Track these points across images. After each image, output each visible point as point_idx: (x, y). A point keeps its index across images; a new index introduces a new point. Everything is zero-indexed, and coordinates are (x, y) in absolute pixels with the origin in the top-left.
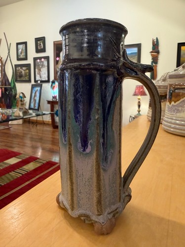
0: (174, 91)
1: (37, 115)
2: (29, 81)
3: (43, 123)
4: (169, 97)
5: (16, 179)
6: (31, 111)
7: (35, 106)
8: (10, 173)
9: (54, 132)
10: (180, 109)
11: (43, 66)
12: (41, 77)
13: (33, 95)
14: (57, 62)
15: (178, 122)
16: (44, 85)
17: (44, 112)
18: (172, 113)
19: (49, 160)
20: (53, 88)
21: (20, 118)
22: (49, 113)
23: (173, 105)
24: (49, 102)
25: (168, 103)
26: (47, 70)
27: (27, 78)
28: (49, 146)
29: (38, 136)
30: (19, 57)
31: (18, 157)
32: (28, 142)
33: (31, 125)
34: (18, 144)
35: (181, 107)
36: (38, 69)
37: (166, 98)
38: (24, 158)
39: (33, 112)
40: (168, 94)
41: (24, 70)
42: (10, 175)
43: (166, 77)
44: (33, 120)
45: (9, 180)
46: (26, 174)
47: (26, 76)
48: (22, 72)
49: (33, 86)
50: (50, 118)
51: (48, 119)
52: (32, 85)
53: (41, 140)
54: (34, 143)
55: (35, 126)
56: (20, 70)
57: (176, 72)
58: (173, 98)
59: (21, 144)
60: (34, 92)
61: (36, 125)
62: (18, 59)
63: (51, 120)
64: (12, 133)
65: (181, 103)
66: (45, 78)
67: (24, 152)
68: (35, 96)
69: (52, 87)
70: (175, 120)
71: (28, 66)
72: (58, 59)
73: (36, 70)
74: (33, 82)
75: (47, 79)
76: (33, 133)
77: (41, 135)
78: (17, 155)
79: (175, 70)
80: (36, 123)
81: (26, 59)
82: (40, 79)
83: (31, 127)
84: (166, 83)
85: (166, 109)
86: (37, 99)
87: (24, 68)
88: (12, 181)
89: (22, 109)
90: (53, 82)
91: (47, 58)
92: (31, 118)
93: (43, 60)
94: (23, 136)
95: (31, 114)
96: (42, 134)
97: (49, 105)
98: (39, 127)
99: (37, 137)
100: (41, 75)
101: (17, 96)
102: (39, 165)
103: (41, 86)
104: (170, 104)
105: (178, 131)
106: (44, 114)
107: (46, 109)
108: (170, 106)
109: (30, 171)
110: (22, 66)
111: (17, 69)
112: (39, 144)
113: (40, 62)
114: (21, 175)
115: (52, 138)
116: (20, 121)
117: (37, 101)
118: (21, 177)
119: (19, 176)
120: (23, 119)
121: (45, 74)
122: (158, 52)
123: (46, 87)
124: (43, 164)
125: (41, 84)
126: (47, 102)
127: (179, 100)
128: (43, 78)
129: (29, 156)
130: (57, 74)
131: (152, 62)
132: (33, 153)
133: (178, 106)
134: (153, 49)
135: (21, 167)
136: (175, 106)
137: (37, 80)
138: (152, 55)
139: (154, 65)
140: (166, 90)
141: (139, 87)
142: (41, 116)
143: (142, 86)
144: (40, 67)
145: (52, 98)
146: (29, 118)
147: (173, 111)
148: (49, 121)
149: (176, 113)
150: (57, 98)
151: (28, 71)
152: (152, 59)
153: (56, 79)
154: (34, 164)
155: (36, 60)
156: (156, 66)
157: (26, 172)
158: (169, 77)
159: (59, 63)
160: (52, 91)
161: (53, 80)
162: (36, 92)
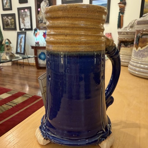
0: (141, 37)
1: (24, 58)
2: (15, 29)
3: (29, 65)
4: (136, 43)
5: (8, 110)
6: (16, 55)
7: (21, 51)
8: (3, 106)
9: (38, 72)
10: (146, 53)
11: (26, 15)
12: (25, 26)
13: (19, 41)
14: (38, 12)
15: (142, 66)
16: (28, 33)
17: (29, 56)
18: (138, 58)
19: (34, 95)
21: (7, 61)
22: (33, 56)
23: (139, 50)
24: (33, 47)
25: (134, 49)
26: (30, 19)
27: (13, 27)
28: (34, 83)
30: (5, 8)
31: (8, 92)
32: (17, 81)
33: (19, 67)
34: (9, 82)
35: (147, 51)
36: (22, 18)
37: (133, 44)
38: (14, 94)
40: (135, 40)
41: (10, 19)
42: (2, 107)
43: (133, 24)
44: (20, 62)
45: (2, 110)
46: (15, 106)
47: (12, 24)
48: (8, 21)
49: (19, 34)
50: (34, 60)
51: (32, 61)
52: (18, 33)
53: (27, 79)
54: (22, 82)
55: (22, 67)
56: (7, 19)
58: (140, 44)
59: (11, 82)
61: (23, 67)
62: (4, 9)
63: (35, 63)
64: (3, 73)
65: (146, 48)
66: (28, 26)
67: (14, 88)
68: (21, 42)
69: (35, 34)
71: (13, 15)
72: (39, 9)
73: (21, 19)
74: (18, 30)
75: (30, 27)
76: (21, 73)
77: (27, 74)
78: (8, 91)
80: (22, 65)
81: (11, 9)
82: (24, 27)
83: (19, 68)
84: (133, 30)
85: (133, 54)
86: (23, 44)
87: (10, 18)
88: (5, 112)
89: (9, 53)
90: (36, 30)
91: (30, 8)
92: (18, 61)
93: (26, 10)
94: (13, 76)
95: (18, 58)
96: (29, 73)
97: (33, 50)
98: (26, 68)
99: (24, 76)
100: (25, 24)
101: (3, 42)
102: (26, 99)
103: (25, 34)
104: (137, 49)
105: (142, 74)
106: (29, 57)
107: (31, 53)
108: (137, 51)
109: (19, 104)
110: (7, 15)
111: (4, 18)
112: (26, 82)
113: (24, 12)
114: (11, 107)
116: (10, 64)
117: (23, 47)
118: (11, 108)
119: (10, 108)
120: (12, 62)
121: (28, 23)
122: (125, 4)
123: (30, 34)
124: (30, 98)
125: (25, 31)
126: (31, 47)
127: (145, 46)
128: (27, 27)
129: (18, 92)
130: (38, 22)
131: (120, 13)
132: (21, 89)
133: (144, 51)
134: (121, 1)
135: (11, 101)
136: (141, 51)
137: (21, 28)
138: (120, 6)
139: (121, 15)
140: (134, 36)
141: (108, 35)
142: (27, 59)
143: (111, 33)
144: (24, 16)
145: (35, 44)
146: (17, 60)
147: (139, 56)
148: (33, 63)
149: (142, 57)
150: (40, 44)
151: (13, 20)
152: (120, 10)
153: (38, 27)
154: (22, 98)
155: (20, 11)
156: (123, 16)
157: (16, 105)
158: (137, 23)
159: (40, 13)
160: (35, 37)
161: (35, 28)
162: (21, 39)
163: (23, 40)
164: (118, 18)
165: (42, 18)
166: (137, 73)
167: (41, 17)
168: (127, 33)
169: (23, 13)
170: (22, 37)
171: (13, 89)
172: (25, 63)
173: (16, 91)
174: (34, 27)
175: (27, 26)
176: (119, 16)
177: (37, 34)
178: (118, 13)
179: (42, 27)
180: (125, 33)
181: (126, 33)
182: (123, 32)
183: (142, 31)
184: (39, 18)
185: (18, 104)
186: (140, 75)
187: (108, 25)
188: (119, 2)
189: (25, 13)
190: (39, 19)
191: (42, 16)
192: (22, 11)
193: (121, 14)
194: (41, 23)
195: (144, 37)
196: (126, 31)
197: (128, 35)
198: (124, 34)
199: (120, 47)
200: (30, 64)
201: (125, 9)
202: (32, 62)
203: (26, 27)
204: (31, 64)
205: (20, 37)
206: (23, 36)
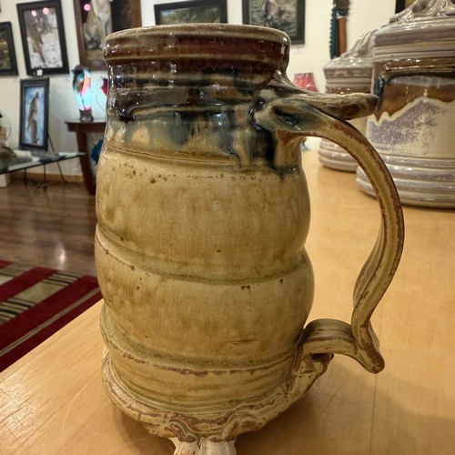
0: (389, 83)
1: (44, 162)
2: (13, 71)
3: (62, 182)
6: (21, 154)
7: (35, 139)
9: (91, 202)
10: (404, 131)
11: (46, 27)
12: (43, 60)
14: (83, 17)
16: (55, 81)
17: (61, 154)
18: (383, 145)
19: (84, 274)
20: (79, 87)
22: (74, 154)
23: (385, 122)
24: (72, 126)
25: (371, 118)
26: (58, 38)
28: (82, 239)
29: (53, 215)
31: (1, 271)
32: (29, 233)
33: (31, 190)
35: (407, 125)
36: (33, 36)
38: (18, 274)
39: (33, 155)
40: (372, 90)
46: (25, 312)
47: (2, 57)
49: (25, 86)
50: (79, 168)
51: (73, 170)
52: (23, 82)
53: (60, 225)
54: (44, 235)
55: (42, 190)
57: (395, 25)
58: (386, 104)
61: (45, 188)
63: (81, 174)
66: (54, 60)
67: (17, 257)
68: (33, 111)
69: (77, 85)
70: (389, 162)
71: (5, 28)
72: (87, 7)
73: (29, 40)
74: (23, 75)
75: (60, 64)
76: (39, 210)
77: (59, 212)
78: (1, 267)
79: (392, 21)
80: (43, 183)
82: (41, 64)
83: (32, 193)
84: (367, 62)
85: (368, 133)
86: (40, 118)
90: (78, 72)
91: (56, 5)
92: (28, 170)
93: (46, 11)
94: (13, 219)
95: (26, 160)
96: (63, 209)
97: (73, 135)
98: (52, 193)
99: (49, 219)
100: (44, 53)
102: (57, 288)
103: (46, 84)
104: (378, 118)
106: (63, 158)
107: (67, 145)
108: (378, 124)
109: (37, 305)
112: (55, 236)
113: (37, 17)
114: (13, 316)
115: (89, 218)
116: (2, 180)
117: (41, 125)
118: (12, 319)
119: (8, 319)
120: (8, 174)
121: (54, 49)
123: (61, 84)
124: (70, 283)
125: (45, 77)
126: (66, 126)
127: (402, 107)
128: (50, 63)
129: (32, 268)
130: (86, 48)
131: (335, 11)
132: (41, 260)
133: (398, 123)
135: (12, 296)
136: (391, 123)
137: (33, 67)
139: (339, 17)
140: (367, 80)
141: (303, 78)
142: (56, 163)
143: (310, 75)
144: (39, 30)
145: (79, 115)
146: (25, 168)
147: (385, 138)
148: (76, 177)
149: (394, 143)
151: (5, 43)
152: (335, 2)
153: (86, 64)
154: (45, 285)
155: (26, 13)
156: (345, 21)
157: (26, 308)
158: (375, 40)
160: (78, 96)
161: (77, 66)
162: (34, 101)
163: (40, 105)
164: (330, 26)
165: (98, 35)
167: (93, 30)
168: (350, 71)
169: (37, 21)
170: (37, 96)
171: (17, 260)
172: (50, 175)
173: (28, 266)
174: (74, 61)
175: (52, 61)
176: (332, 20)
177: (82, 84)
178: (331, 12)
179: (97, 63)
180: (345, 73)
181: (348, 73)
182: (339, 70)
183: (389, 66)
184: (89, 34)
185: (33, 305)
187: (301, 50)
189: (41, 20)
190: (88, 38)
191: (96, 26)
192: (34, 13)
193: (341, 14)
194: (94, 49)
196: (348, 66)
197: (352, 77)
198: (341, 76)
200: (66, 179)
202: (73, 174)
203: (47, 63)
204: (70, 180)
205: (31, 96)
206: (41, 91)
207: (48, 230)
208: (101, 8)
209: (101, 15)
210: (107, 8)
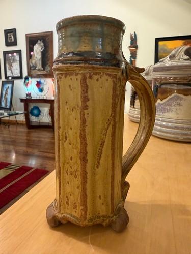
0: (160, 87)
1: (10, 115)
3: (16, 124)
7: (6, 105)
9: (28, 133)
11: (14, 60)
12: (12, 73)
14: (30, 57)
15: (164, 123)
16: (16, 82)
17: (17, 112)
19: (23, 165)
20: (27, 85)
22: (22, 112)
23: (159, 103)
24: (22, 100)
26: (19, 65)
28: (23, 149)
29: (11, 138)
36: (9, 64)
39: (5, 112)
43: (148, 70)
44: (5, 120)
49: (4, 83)
50: (25, 117)
51: (21, 118)
52: (3, 82)
53: (14, 143)
54: (7, 147)
55: (7, 127)
60: (5, 90)
61: (9, 126)
63: (25, 120)
65: (168, 101)
66: (17, 73)
68: (6, 94)
69: (26, 83)
70: (162, 121)
72: (32, 53)
73: (7, 65)
74: (3, 79)
75: (19, 75)
76: (5, 135)
77: (13, 137)
80: (8, 124)
82: (11, 75)
83: (2, 128)
84: (149, 78)
86: (9, 97)
90: (26, 78)
91: (19, 52)
92: (2, 119)
93: (15, 54)
95: (1, 114)
96: (16, 135)
97: (23, 104)
98: (12, 128)
99: (9, 140)
100: (13, 70)
102: (10, 172)
103: (13, 83)
106: (18, 114)
107: (20, 108)
112: (11, 147)
113: (11, 57)
115: (27, 139)
117: (9, 99)
121: (17, 69)
122: (136, 47)
123: (19, 83)
125: (12, 80)
126: (20, 100)
128: (15, 74)
130: (30, 69)
131: (131, 57)
132: (4, 158)
133: (165, 104)
134: (131, 44)
136: (162, 104)
137: (8, 76)
138: (130, 50)
139: (133, 60)
142: (14, 116)
144: (12, 62)
145: (26, 96)
146: (0, 118)
148: (23, 121)
150: (32, 96)
152: (131, 54)
153: (30, 75)
154: (5, 170)
155: (7, 55)
156: (135, 61)
158: (153, 70)
159: (32, 57)
160: (26, 88)
161: (26, 76)
162: (7, 89)
163: (9, 91)
165: (36, 64)
166: (158, 133)
167: (34, 62)
170: (8, 88)
172: (11, 120)
174: (25, 74)
176: (130, 61)
177: (28, 83)
178: (129, 58)
179: (35, 75)
183: (160, 80)
184: (32, 63)
186: (163, 136)
188: (130, 45)
189: (13, 58)
190: (31, 65)
192: (10, 55)
194: (34, 69)
195: (164, 87)
199: (134, 99)
200: (18, 122)
201: (137, 53)
202: (21, 120)
204: (20, 123)
206: (10, 86)
207: (9, 144)
208: (38, 54)
209: (37, 57)
210: (40, 54)
